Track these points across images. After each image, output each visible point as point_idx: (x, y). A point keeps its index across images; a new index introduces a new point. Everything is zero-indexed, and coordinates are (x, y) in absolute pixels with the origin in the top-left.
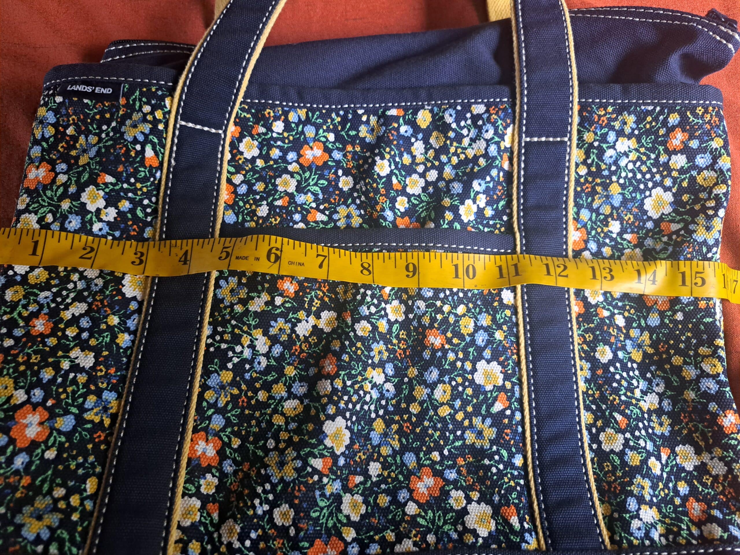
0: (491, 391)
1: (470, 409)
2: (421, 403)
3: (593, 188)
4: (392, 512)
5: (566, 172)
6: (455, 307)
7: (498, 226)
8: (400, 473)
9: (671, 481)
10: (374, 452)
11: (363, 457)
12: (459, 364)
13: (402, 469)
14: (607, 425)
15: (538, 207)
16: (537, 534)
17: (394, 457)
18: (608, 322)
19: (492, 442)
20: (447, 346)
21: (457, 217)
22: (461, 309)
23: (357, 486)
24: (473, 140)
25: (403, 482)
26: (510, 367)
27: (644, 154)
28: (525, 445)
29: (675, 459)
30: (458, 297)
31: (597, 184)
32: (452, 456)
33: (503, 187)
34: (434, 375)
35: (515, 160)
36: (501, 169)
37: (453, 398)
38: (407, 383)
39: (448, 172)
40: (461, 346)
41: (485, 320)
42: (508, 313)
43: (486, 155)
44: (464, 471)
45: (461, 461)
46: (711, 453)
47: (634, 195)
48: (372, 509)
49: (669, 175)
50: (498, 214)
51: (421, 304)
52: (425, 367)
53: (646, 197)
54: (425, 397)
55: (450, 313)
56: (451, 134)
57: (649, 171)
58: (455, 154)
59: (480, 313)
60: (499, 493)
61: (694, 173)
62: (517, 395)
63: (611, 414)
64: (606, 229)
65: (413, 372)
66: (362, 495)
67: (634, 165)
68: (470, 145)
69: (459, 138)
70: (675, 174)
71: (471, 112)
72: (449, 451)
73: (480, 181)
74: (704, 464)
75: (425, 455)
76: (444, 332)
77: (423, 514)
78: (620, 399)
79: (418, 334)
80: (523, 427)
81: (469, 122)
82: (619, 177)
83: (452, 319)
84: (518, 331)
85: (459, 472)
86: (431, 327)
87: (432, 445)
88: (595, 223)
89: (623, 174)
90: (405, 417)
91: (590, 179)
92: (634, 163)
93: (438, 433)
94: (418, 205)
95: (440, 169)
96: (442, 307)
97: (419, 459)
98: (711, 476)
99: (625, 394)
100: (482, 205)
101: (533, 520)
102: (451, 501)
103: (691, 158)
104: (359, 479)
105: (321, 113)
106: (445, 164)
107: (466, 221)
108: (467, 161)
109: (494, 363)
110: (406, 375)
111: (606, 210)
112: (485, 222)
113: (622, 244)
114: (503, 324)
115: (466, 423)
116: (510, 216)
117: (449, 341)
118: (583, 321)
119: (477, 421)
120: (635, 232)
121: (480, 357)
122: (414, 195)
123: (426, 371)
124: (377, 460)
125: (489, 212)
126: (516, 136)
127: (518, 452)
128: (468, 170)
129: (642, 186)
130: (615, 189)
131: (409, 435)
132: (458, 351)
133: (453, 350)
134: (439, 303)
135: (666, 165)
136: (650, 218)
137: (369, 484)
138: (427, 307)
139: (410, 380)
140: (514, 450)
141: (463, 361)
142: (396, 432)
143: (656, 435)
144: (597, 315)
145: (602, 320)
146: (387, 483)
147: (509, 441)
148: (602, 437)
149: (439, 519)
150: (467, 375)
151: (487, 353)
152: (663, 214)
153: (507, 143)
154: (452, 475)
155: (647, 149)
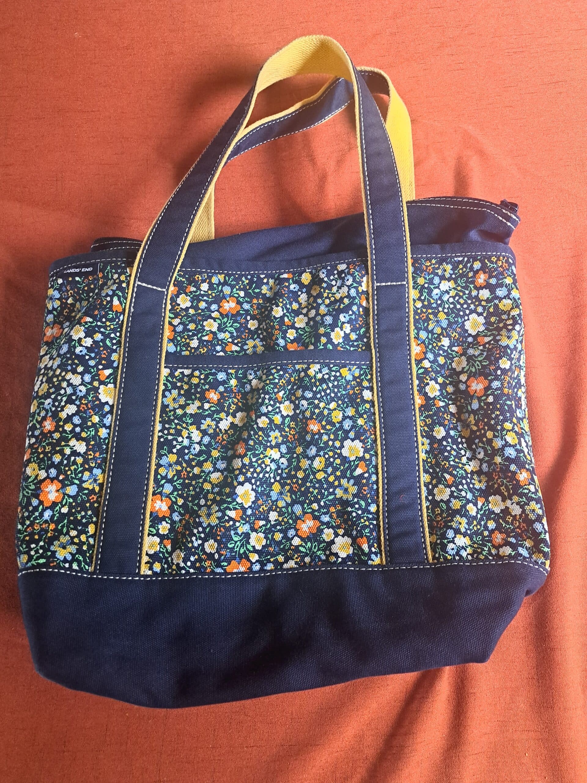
0: (354, 461)
1: (338, 473)
2: (305, 471)
3: (427, 316)
4: (283, 543)
5: (407, 305)
6: (329, 404)
7: (361, 346)
8: (290, 518)
9: (483, 520)
10: (273, 505)
11: (265, 509)
12: (331, 443)
13: (292, 516)
14: (439, 482)
15: (388, 331)
16: (381, 555)
17: (287, 508)
18: (443, 410)
19: (354, 496)
20: (322, 431)
21: (330, 341)
22: (333, 405)
23: (260, 527)
24: (339, 288)
25: (292, 525)
26: (369, 444)
27: (460, 291)
28: (378, 497)
29: (488, 505)
30: (331, 396)
31: (430, 314)
32: (326, 506)
33: (363, 318)
34: (313, 451)
35: (370, 299)
36: (360, 305)
37: (327, 466)
38: (296, 458)
39: (323, 309)
40: (332, 431)
41: (350, 412)
42: (367, 406)
43: (348, 296)
44: (335, 515)
45: (332, 509)
46: (511, 500)
47: (456, 319)
48: (270, 542)
49: (480, 304)
50: (360, 338)
51: (304, 402)
52: (307, 445)
53: (465, 321)
54: (307, 466)
55: (324, 408)
56: (324, 285)
57: (466, 302)
58: (327, 297)
59: (347, 407)
60: (356, 529)
61: (497, 302)
62: (374, 463)
63: (442, 475)
64: (439, 344)
65: (299, 450)
66: (263, 533)
67: (454, 299)
68: (337, 291)
69: (330, 287)
70: (483, 303)
71: (337, 270)
72: (325, 502)
73: (344, 314)
74: (507, 508)
75: (308, 506)
76: (320, 422)
77: (304, 545)
78: (449, 464)
79: (303, 423)
80: (377, 485)
81: (336, 276)
82: (444, 308)
83: (326, 412)
84: (375, 419)
85: (331, 517)
86: (311, 418)
87: (312, 499)
88: (431, 340)
89: (447, 306)
90: (294, 481)
91: (424, 310)
92: (454, 297)
93: (316, 491)
94: (303, 334)
95: (317, 308)
96: (319, 404)
97: (303, 509)
98: (512, 515)
99: (454, 461)
100: (348, 331)
101: (379, 546)
102: (324, 536)
103: (492, 291)
104: (262, 523)
105: (235, 277)
106: (321, 304)
107: (336, 343)
108: (336, 301)
109: (357, 441)
110: (295, 453)
111: (438, 330)
112: (351, 343)
113: (452, 354)
114: (363, 414)
115: (336, 483)
116: (369, 338)
117: (324, 427)
118: (425, 410)
119: (344, 482)
120: (461, 346)
121: (346, 438)
122: (300, 328)
123: (308, 449)
124: (275, 510)
125: (353, 336)
126: (370, 283)
127: (373, 502)
128: (336, 307)
129: (461, 313)
130: (442, 316)
131: (297, 492)
132: (330, 434)
133: (326, 434)
134: (316, 402)
135: (477, 297)
136: (470, 335)
137: (269, 526)
138: (308, 404)
139: (298, 455)
140: (370, 501)
141: (333, 441)
142: (288, 491)
143: (475, 489)
144: (435, 405)
145: (439, 408)
146: (281, 525)
147: (366, 495)
148: (436, 491)
149: (315, 548)
150: (336, 450)
151: (352, 435)
152: (479, 331)
153: (364, 287)
154: (326, 519)
155: (462, 287)
